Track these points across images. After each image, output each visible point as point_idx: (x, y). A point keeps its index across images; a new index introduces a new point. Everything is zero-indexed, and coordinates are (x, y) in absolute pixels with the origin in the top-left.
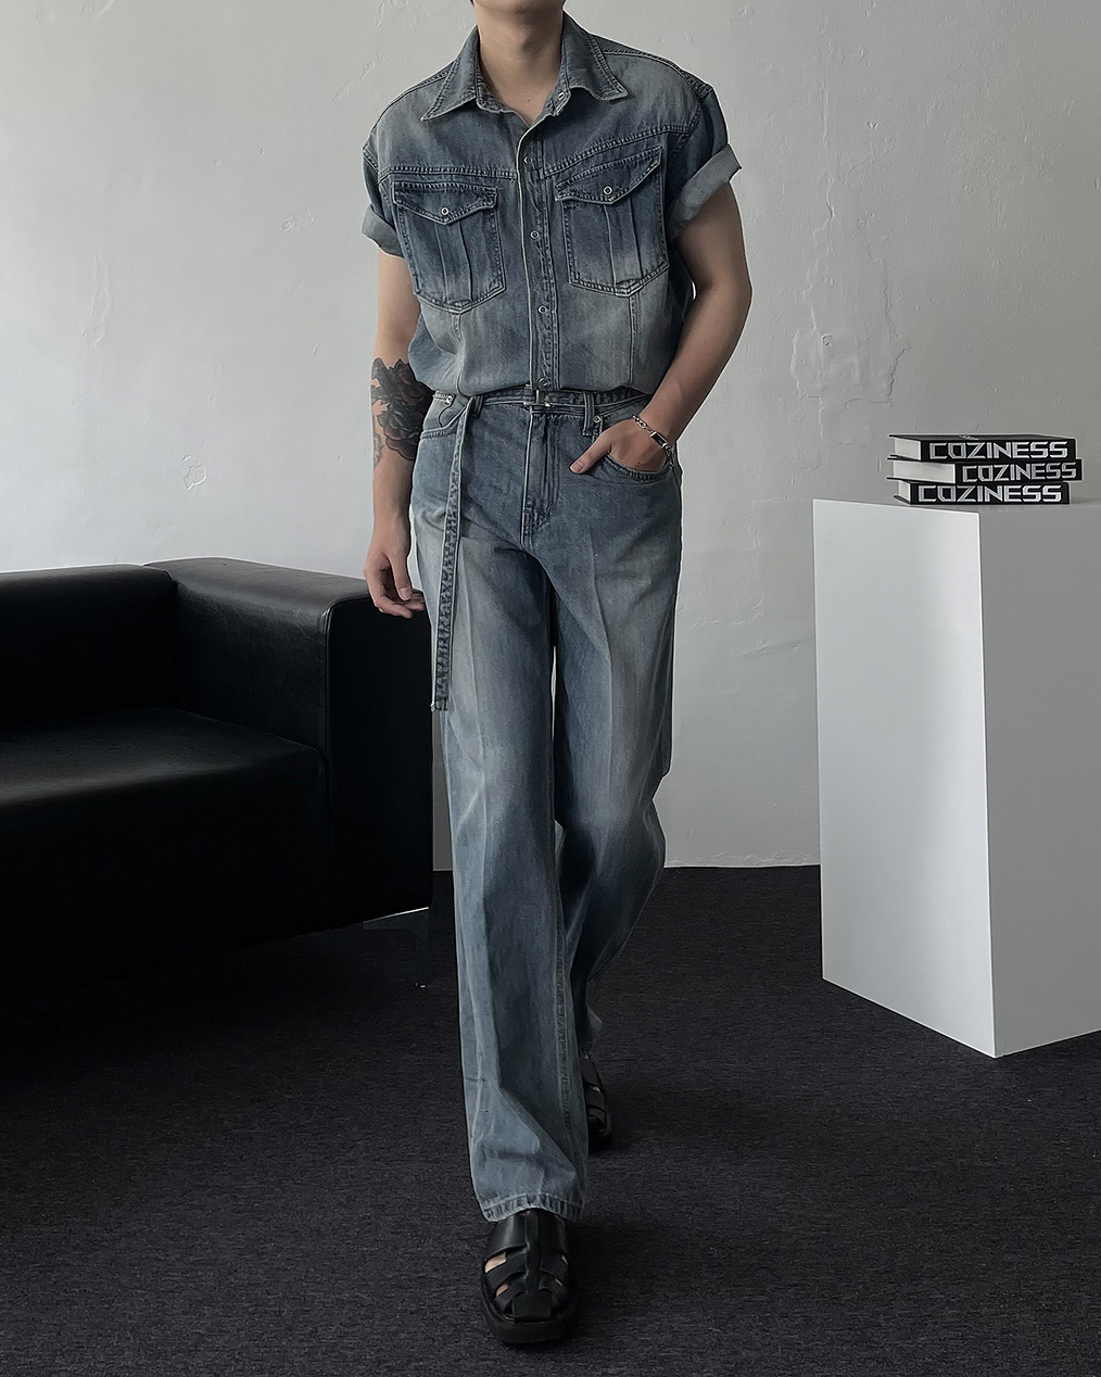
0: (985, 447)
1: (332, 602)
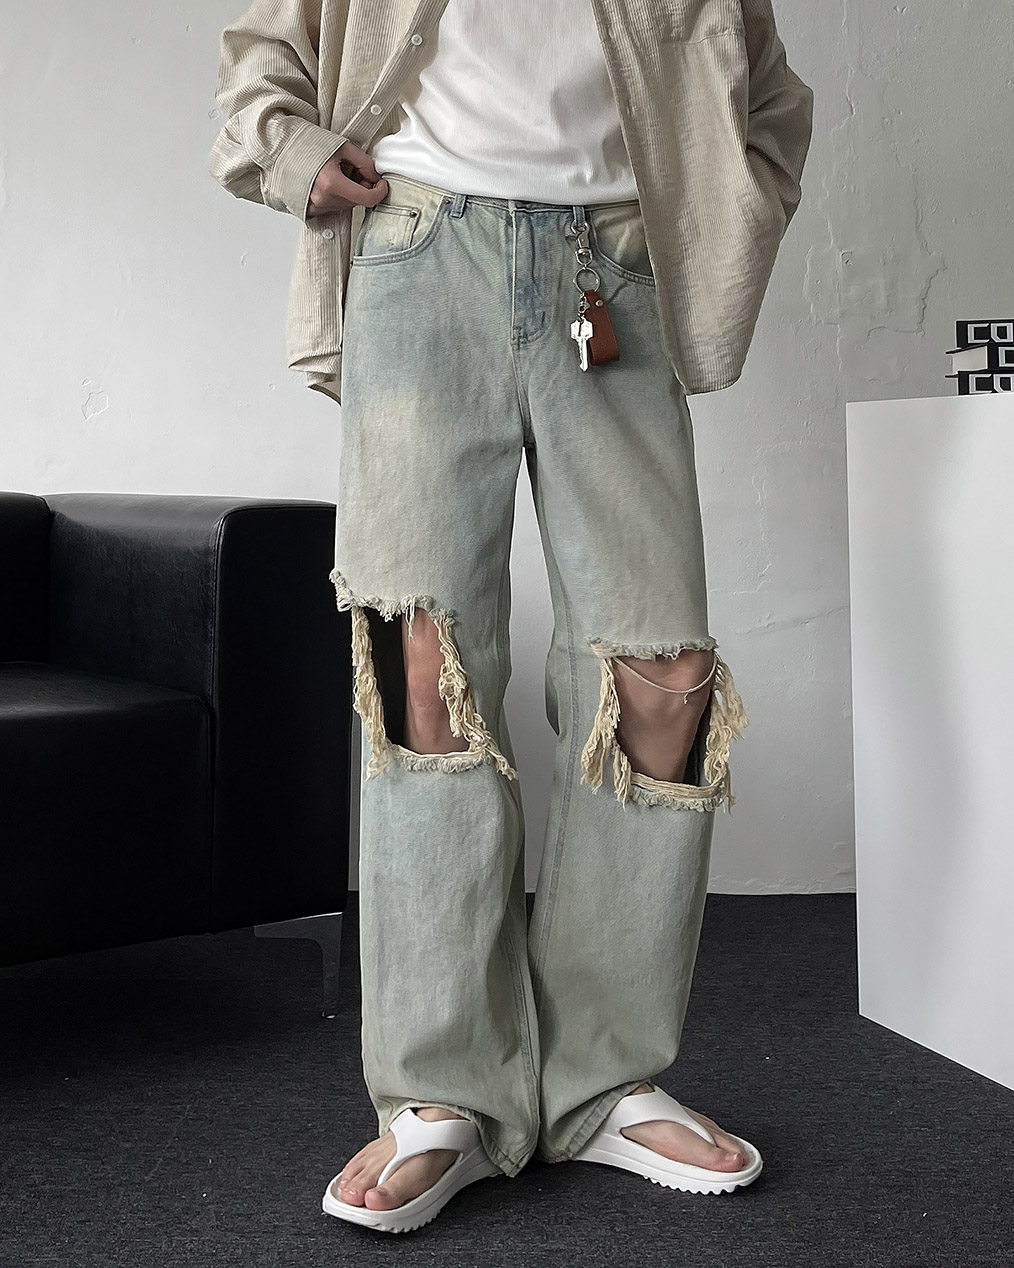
1: (226, 512)
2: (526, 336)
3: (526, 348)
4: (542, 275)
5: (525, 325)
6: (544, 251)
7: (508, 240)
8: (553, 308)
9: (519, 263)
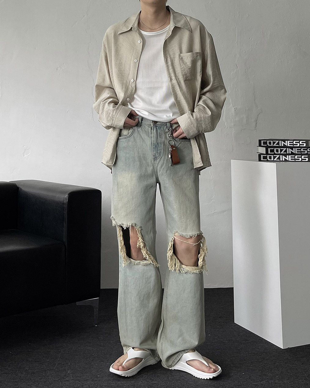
0: (279, 142)
1: (68, 193)
2: (156, 157)
3: (156, 161)
4: (160, 142)
5: (156, 155)
6: (160, 136)
7: (151, 134)
8: (162, 150)
9: (154, 139)
